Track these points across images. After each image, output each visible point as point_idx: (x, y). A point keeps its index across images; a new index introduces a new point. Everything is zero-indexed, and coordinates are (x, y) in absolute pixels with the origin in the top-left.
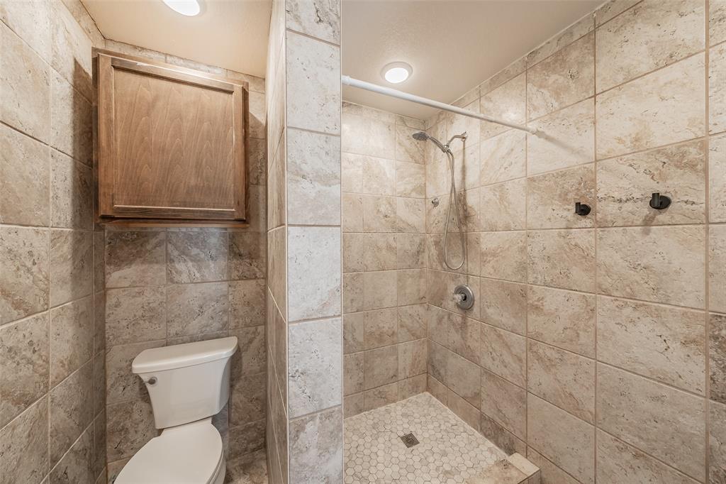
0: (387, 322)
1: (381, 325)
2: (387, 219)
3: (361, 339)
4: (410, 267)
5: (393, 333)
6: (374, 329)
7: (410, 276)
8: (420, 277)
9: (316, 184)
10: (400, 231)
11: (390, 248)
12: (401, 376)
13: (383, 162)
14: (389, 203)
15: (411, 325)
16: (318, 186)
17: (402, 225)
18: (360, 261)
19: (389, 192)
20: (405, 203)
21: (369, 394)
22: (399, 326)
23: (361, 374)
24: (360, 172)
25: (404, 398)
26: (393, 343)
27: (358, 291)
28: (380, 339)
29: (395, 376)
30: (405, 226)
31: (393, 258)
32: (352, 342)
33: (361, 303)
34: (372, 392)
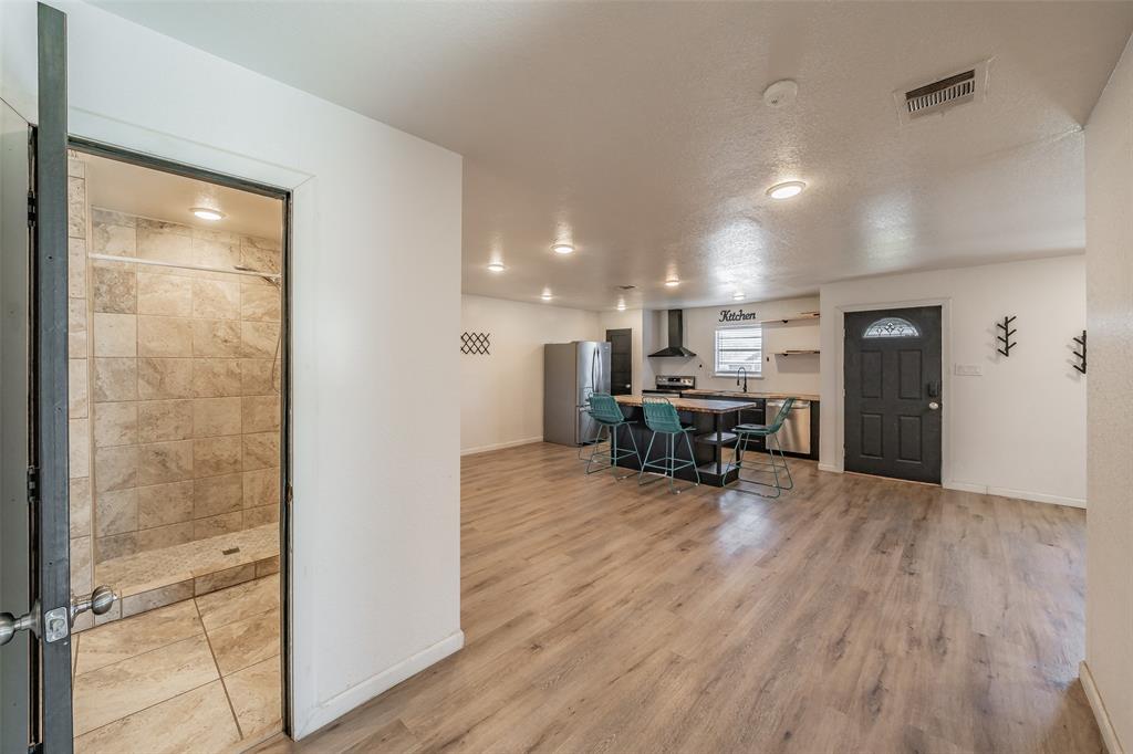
0: (226, 449)
1: (218, 453)
2: (228, 344)
3: (190, 467)
4: (260, 394)
5: (236, 462)
6: (208, 457)
10: (246, 356)
11: (230, 374)
12: (248, 504)
14: (231, 328)
17: (248, 350)
18: (188, 387)
19: (230, 316)
20: (254, 327)
22: (244, 455)
23: (189, 503)
24: (189, 295)
25: (251, 527)
26: (236, 471)
27: (185, 418)
28: (218, 466)
29: (238, 506)
30: (254, 351)
31: (236, 384)
32: (176, 470)
33: (189, 431)
34: (203, 522)
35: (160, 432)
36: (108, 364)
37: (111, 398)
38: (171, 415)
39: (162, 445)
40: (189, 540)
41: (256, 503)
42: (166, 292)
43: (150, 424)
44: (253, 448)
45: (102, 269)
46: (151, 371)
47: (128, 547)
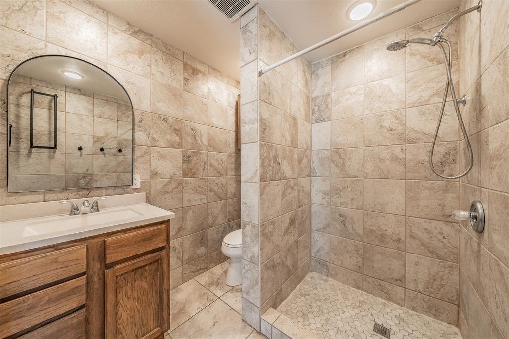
0: (390, 226)
1: (383, 227)
2: (392, 132)
3: (361, 232)
4: (426, 179)
5: (399, 240)
6: (374, 228)
7: (427, 188)
8: (446, 191)
9: (249, 125)
10: (411, 141)
11: (395, 159)
12: (411, 285)
13: (386, 82)
14: (396, 117)
15: (428, 240)
16: (250, 126)
17: (413, 135)
18: (360, 169)
19: (395, 106)
21: (368, 279)
22: (408, 236)
23: (360, 259)
24: (362, 99)
26: (399, 249)
28: (382, 237)
29: (401, 281)
30: (419, 136)
31: (400, 169)
32: (351, 231)
33: (361, 204)
34: (371, 280)
35: (343, 200)
36: (317, 154)
37: (318, 174)
38: (349, 189)
39: (343, 209)
40: (359, 288)
41: (420, 288)
42: (347, 100)
43: (337, 194)
44: (415, 231)
45: (315, 98)
46: (338, 157)
47: (325, 270)
